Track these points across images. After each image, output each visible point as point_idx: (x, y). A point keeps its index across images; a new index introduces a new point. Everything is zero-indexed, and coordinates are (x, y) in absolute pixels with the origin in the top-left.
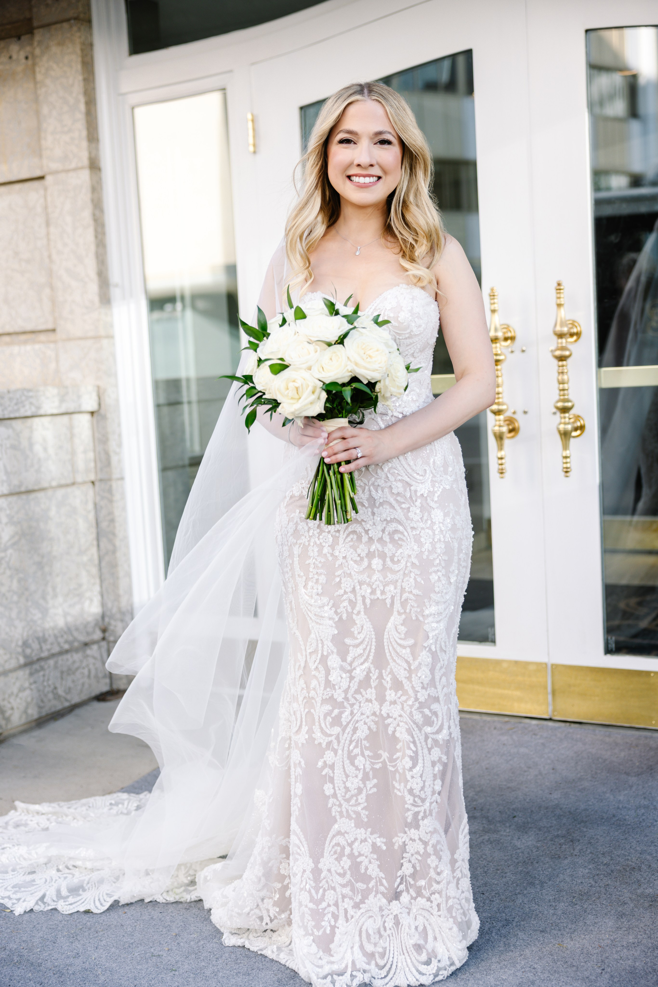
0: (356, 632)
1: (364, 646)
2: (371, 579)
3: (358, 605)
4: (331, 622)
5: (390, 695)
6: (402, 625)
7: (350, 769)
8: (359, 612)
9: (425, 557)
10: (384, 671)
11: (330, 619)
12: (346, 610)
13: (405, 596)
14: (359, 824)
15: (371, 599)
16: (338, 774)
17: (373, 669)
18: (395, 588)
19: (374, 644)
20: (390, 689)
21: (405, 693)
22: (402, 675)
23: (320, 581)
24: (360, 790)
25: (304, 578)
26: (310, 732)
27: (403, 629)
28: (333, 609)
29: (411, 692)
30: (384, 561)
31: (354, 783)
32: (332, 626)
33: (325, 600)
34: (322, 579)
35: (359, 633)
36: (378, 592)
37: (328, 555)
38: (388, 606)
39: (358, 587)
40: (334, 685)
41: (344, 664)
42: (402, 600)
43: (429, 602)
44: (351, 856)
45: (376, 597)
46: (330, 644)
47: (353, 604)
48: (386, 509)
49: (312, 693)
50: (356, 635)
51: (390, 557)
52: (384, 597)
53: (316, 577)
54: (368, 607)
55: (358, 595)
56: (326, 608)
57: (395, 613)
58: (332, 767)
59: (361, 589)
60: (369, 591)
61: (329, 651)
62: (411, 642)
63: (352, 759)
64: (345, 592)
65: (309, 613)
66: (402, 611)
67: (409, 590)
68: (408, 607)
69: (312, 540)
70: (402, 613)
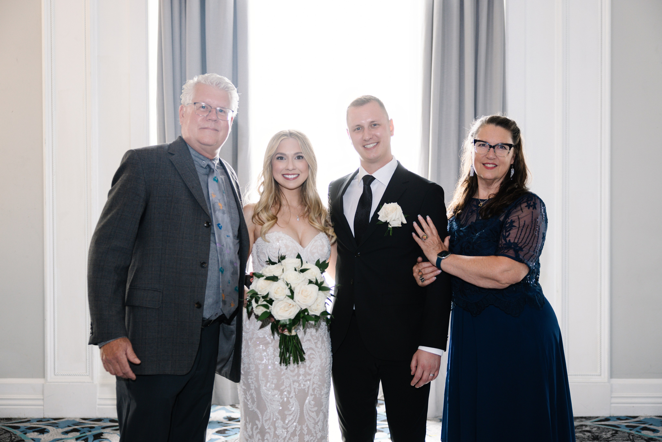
0: (290, 407)
1: (294, 414)
2: (299, 379)
3: (292, 393)
4: (278, 403)
6: (312, 400)
8: (292, 397)
9: (323, 365)
10: (303, 426)
11: (278, 401)
12: (286, 396)
13: (315, 385)
15: (298, 389)
17: (298, 426)
18: (310, 383)
19: (299, 412)
20: (306, 435)
23: (274, 382)
25: (265, 381)
27: (313, 402)
28: (280, 396)
29: (315, 435)
30: (305, 369)
32: (278, 405)
33: (276, 392)
34: (275, 381)
35: (292, 408)
36: (302, 385)
37: (278, 368)
38: (306, 392)
39: (292, 384)
40: (278, 436)
41: (284, 425)
42: (313, 387)
43: (324, 387)
45: (301, 388)
46: (277, 414)
47: (289, 393)
48: (308, 343)
50: (290, 409)
51: (308, 367)
52: (304, 388)
53: (272, 380)
54: (297, 393)
55: (292, 388)
56: (276, 396)
57: (309, 395)
59: (293, 384)
60: (297, 385)
61: (277, 418)
62: (316, 409)
64: (286, 387)
65: (267, 399)
66: (313, 393)
67: (316, 383)
68: (316, 391)
69: (270, 361)
70: (313, 395)
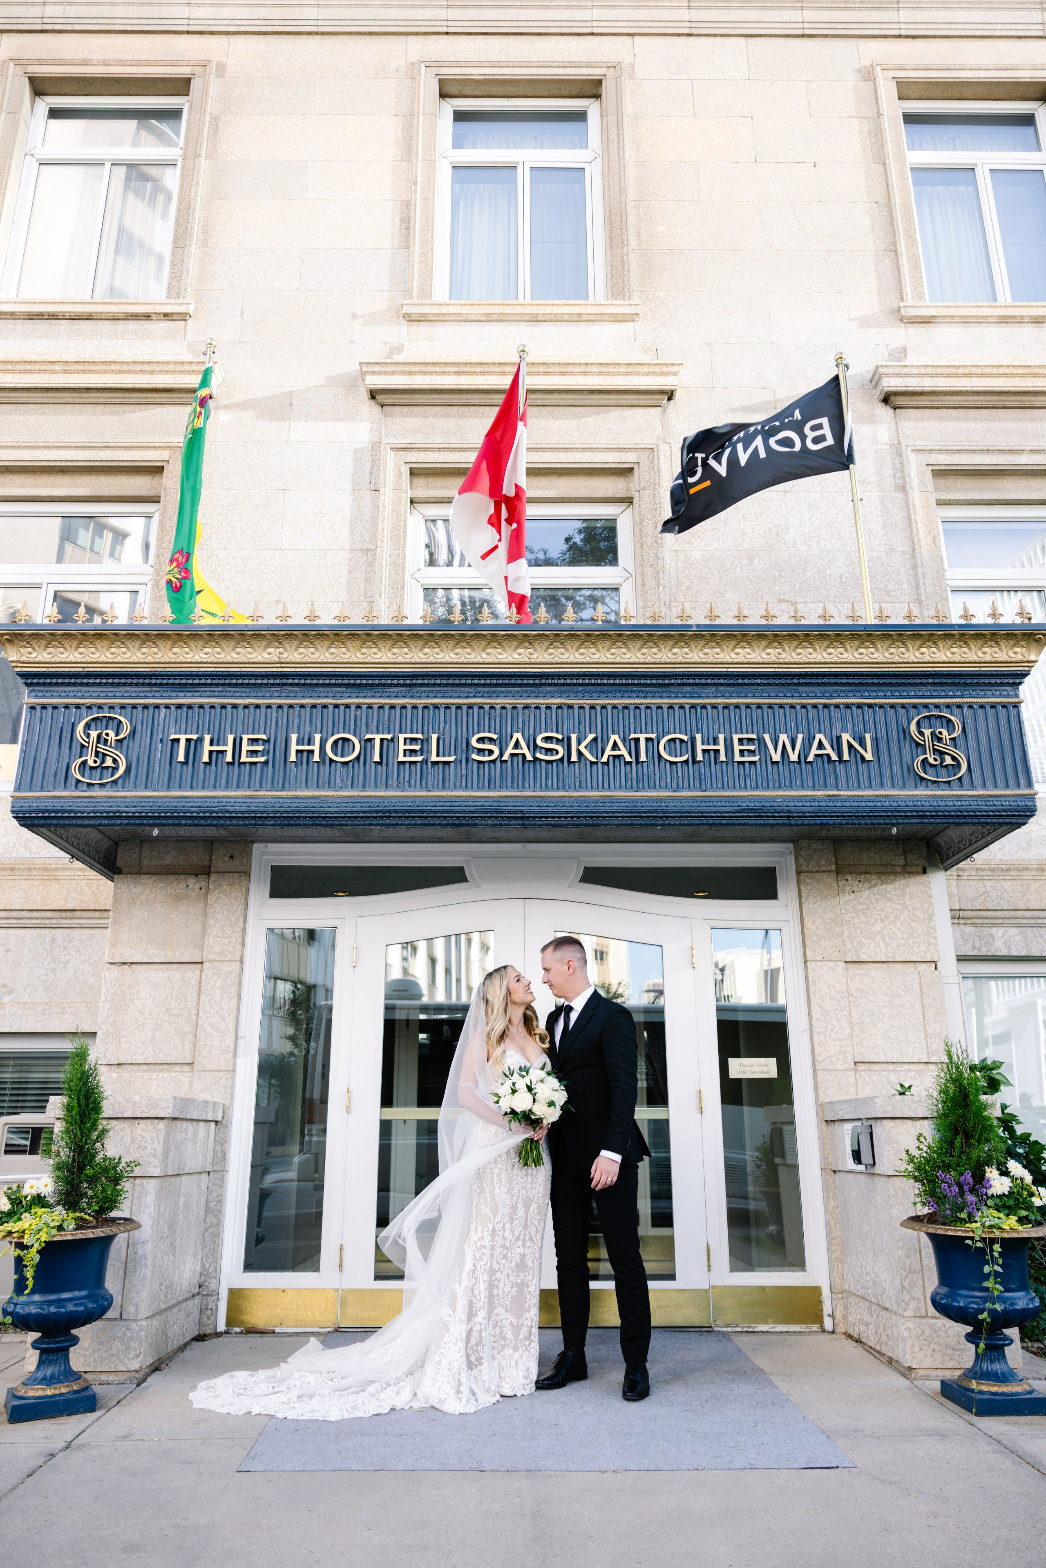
5: (528, 1243)
7: (507, 1281)
14: (507, 1311)
16: (501, 1285)
21: (533, 1242)
22: (533, 1233)
24: (509, 1292)
26: (491, 1262)
31: (507, 1289)
44: (501, 1327)
49: (495, 1243)
58: (499, 1281)
63: (508, 1276)
